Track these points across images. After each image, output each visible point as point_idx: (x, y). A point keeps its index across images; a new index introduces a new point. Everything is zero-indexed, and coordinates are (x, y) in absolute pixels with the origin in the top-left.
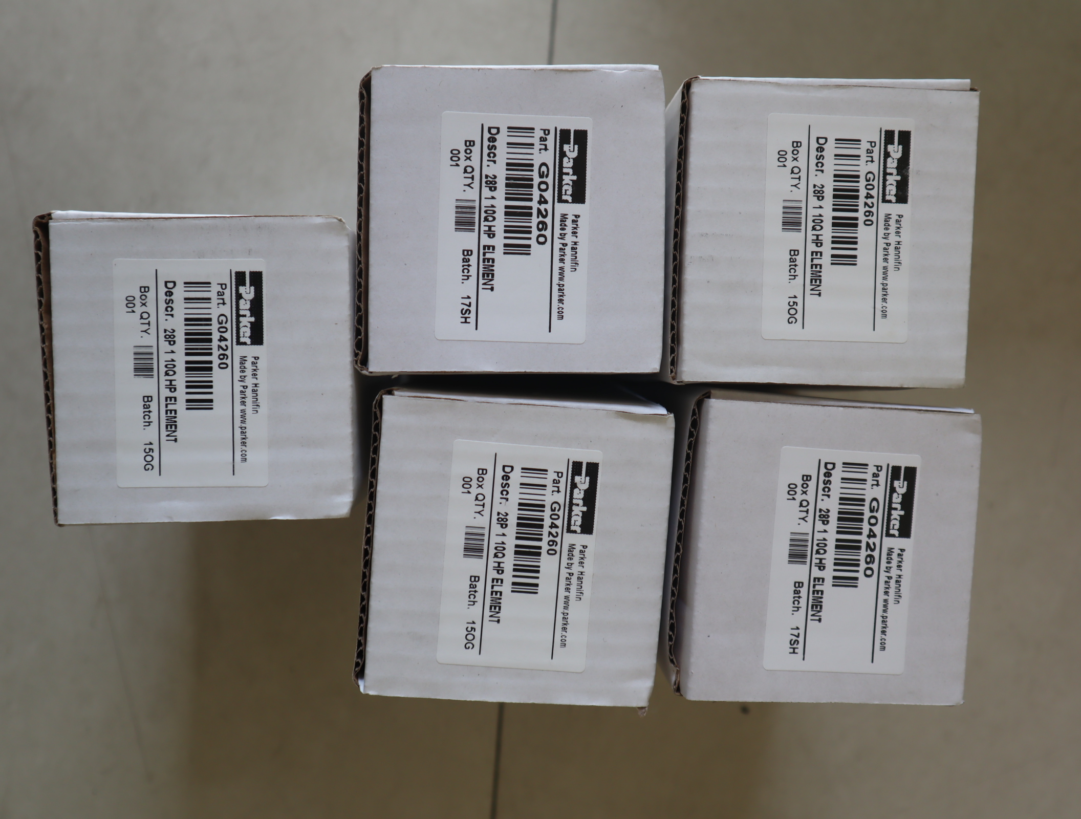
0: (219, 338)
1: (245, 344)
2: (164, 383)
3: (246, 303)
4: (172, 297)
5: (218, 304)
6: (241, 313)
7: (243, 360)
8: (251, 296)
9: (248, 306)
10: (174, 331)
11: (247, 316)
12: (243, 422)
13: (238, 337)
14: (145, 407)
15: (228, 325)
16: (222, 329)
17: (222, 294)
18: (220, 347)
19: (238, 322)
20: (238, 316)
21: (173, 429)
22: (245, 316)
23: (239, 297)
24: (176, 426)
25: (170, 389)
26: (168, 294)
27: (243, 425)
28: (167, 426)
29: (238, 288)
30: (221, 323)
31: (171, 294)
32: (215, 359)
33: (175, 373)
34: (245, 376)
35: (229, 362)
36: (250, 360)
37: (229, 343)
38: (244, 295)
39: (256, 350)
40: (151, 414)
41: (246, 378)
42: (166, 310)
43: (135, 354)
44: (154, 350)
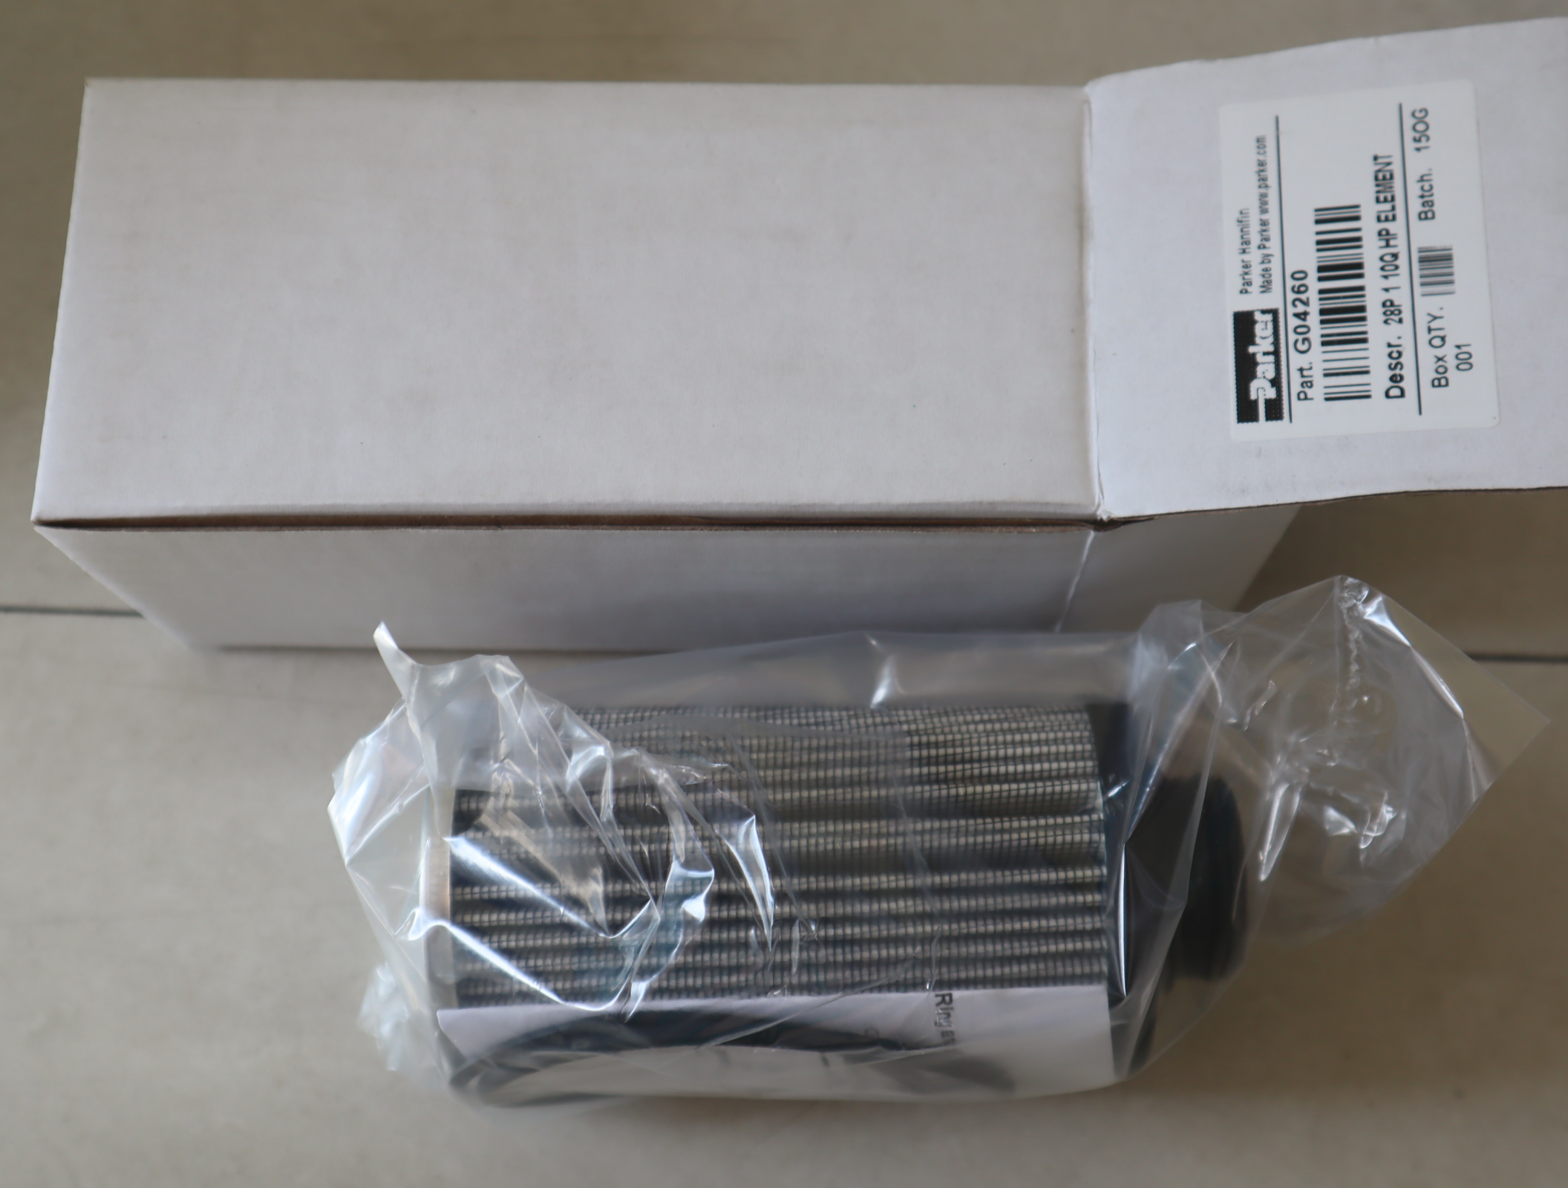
0: (1308, 317)
1: (1264, 312)
2: (1400, 245)
3: (1264, 373)
4: (1391, 373)
5: (1311, 368)
6: (1271, 358)
7: (1266, 287)
8: (1254, 385)
9: (1260, 370)
10: (1386, 322)
11: (1262, 354)
12: (1263, 196)
13: (1275, 321)
14: (1430, 204)
15: (1292, 337)
16: (1303, 331)
17: (1305, 385)
18: (1306, 303)
19: (1276, 343)
20: (1276, 353)
21: (1380, 176)
22: (1265, 354)
23: (1276, 382)
24: (1376, 178)
25: (1388, 233)
26: (1399, 378)
27: (1263, 190)
28: (1392, 177)
29: (1277, 396)
30: (1304, 340)
31: (1393, 379)
32: (1314, 285)
33: (1382, 259)
34: (1263, 262)
35: (1290, 283)
36: (1255, 288)
37: (1291, 310)
38: (1268, 385)
39: (1244, 304)
40: (1420, 193)
41: (1260, 260)
42: (1400, 354)
43: (1451, 282)
44: (1418, 290)
